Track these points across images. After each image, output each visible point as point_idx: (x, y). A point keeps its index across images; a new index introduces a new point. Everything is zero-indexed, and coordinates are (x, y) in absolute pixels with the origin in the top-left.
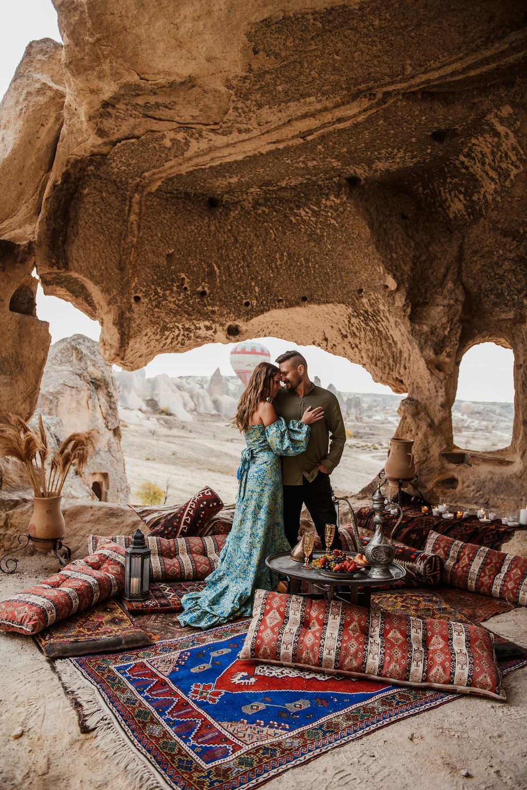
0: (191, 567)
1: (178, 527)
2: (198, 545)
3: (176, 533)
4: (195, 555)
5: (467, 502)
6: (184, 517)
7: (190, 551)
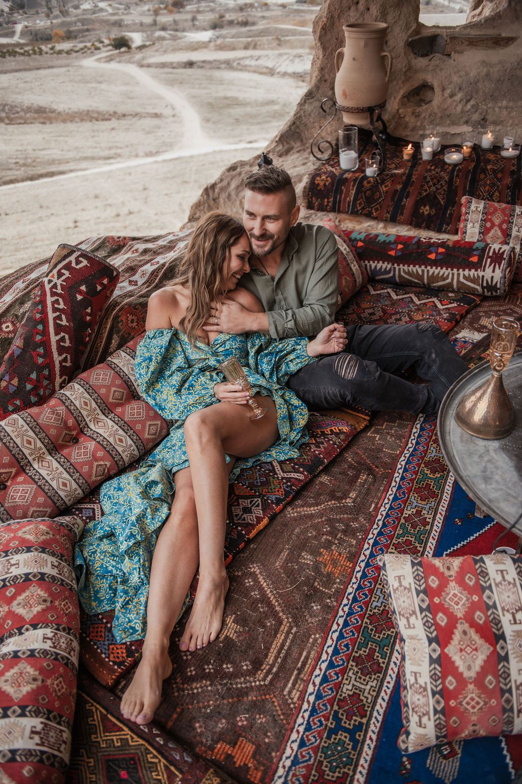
0: (130, 442)
1: (50, 365)
2: (113, 384)
3: (51, 378)
4: (119, 410)
5: (453, 123)
6: (54, 339)
7: (107, 408)
